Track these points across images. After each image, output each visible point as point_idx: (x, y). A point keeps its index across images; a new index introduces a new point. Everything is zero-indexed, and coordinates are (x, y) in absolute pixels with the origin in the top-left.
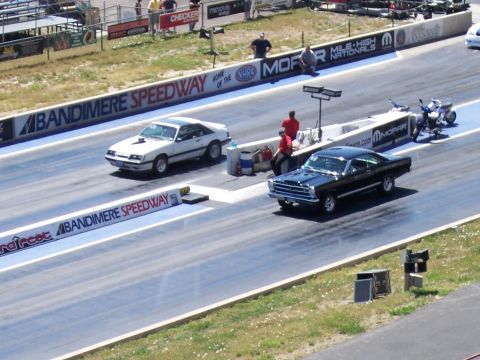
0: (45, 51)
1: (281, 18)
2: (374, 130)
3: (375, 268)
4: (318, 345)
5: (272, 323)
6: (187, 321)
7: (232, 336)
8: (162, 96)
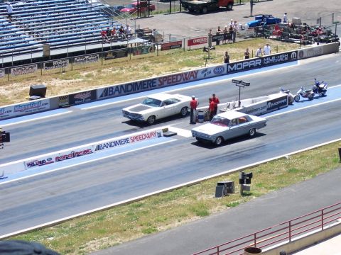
0: (129, 55)
2: (268, 102)
4: (183, 221)
6: (132, 202)
7: (146, 213)
8: (175, 80)
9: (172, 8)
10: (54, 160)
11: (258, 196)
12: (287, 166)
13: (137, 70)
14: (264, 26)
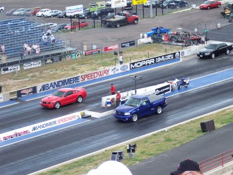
0: (62, 60)
2: (156, 90)
8: (92, 77)
9: (96, 25)
10: (2, 140)
11: (141, 161)
12: (165, 137)
13: (68, 70)
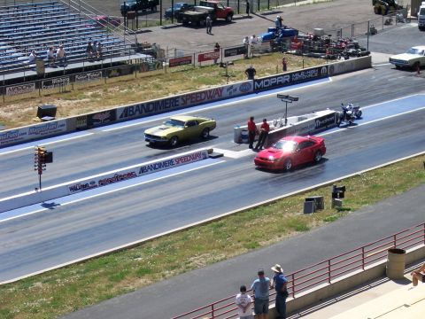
1: (265, 57)
2: (316, 120)
3: (315, 195)
4: (283, 236)
5: (258, 224)
6: (210, 222)
7: (235, 231)
8: (198, 99)
9: (163, 20)
11: (354, 210)
12: (367, 183)
13: (149, 89)
14: (281, 39)
